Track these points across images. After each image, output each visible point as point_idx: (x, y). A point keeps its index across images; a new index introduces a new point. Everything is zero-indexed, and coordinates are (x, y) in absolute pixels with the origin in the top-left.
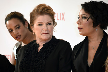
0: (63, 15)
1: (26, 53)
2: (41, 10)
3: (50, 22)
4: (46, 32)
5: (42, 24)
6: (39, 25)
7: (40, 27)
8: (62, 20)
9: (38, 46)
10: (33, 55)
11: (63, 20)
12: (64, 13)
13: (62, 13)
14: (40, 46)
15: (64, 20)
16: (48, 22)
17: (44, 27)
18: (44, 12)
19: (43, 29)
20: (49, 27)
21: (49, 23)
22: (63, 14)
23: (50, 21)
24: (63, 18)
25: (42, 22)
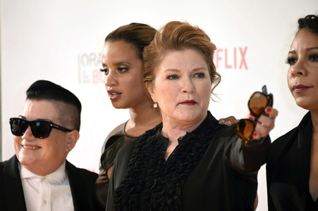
0: (243, 54)
1: (133, 164)
2: (176, 36)
3: (202, 68)
4: (189, 97)
5: (177, 74)
6: (168, 78)
7: (172, 82)
8: (241, 67)
9: (167, 142)
10: (151, 170)
11: (243, 66)
12: (246, 48)
13: (241, 49)
14: (171, 142)
15: (246, 68)
16: (195, 70)
17: (184, 82)
18: (183, 41)
19: (183, 90)
20: (199, 83)
21: (199, 72)
22: (243, 49)
23: (200, 67)
24: (243, 61)
25: (178, 68)
